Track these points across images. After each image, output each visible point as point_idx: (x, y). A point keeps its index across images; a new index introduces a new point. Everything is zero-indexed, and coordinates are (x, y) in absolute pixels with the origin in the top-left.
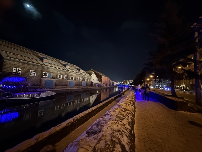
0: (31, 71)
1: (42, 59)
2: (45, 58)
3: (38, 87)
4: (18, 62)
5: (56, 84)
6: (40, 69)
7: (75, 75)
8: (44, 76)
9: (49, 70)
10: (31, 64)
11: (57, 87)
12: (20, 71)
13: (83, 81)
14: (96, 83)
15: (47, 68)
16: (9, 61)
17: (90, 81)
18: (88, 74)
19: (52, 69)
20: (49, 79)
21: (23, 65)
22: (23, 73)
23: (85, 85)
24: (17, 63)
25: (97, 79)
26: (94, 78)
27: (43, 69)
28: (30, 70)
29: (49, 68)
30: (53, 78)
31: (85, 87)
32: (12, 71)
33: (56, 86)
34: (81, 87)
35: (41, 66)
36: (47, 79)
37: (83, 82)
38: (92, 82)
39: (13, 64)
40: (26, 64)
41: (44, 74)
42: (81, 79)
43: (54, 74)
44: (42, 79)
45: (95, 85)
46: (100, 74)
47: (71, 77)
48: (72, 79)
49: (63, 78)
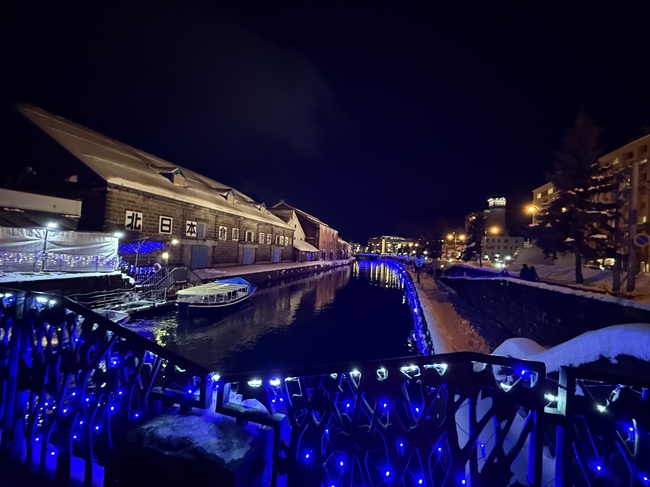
0: (163, 219)
1: (169, 176)
2: (176, 174)
4: (135, 191)
6: (179, 213)
7: (255, 225)
8: (188, 235)
9: (197, 213)
10: (162, 199)
11: (216, 266)
12: (140, 219)
13: (275, 244)
15: (195, 206)
16: (115, 191)
17: (291, 243)
19: (205, 211)
22: (145, 226)
23: (279, 259)
24: (134, 195)
25: (303, 236)
26: (296, 235)
27: (188, 210)
28: (161, 217)
29: (200, 207)
30: (207, 238)
32: (124, 221)
33: (213, 262)
35: (182, 203)
36: (194, 242)
37: (273, 247)
38: (295, 249)
39: (123, 200)
40: (153, 197)
41: (188, 227)
42: (270, 239)
43: (210, 226)
44: (185, 242)
45: (304, 256)
46: (311, 218)
47: (247, 233)
48: (249, 239)
49: (230, 237)
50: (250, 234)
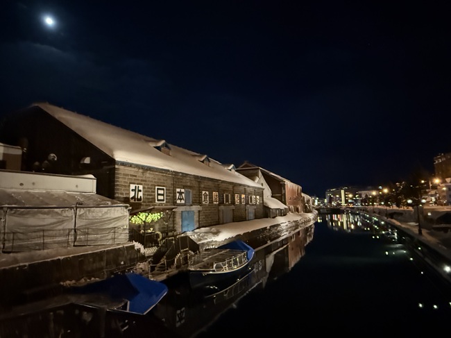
0: (158, 189)
2: (163, 147)
4: (136, 166)
5: (199, 221)
6: (170, 182)
8: (178, 202)
10: (157, 170)
12: (140, 191)
13: (248, 203)
14: (276, 209)
16: (122, 167)
17: (262, 202)
19: (190, 178)
20: (187, 208)
21: (143, 173)
22: (145, 197)
24: (136, 170)
25: (269, 194)
28: (156, 187)
29: (186, 175)
30: (194, 203)
32: (129, 194)
33: (199, 226)
35: (172, 172)
36: (184, 208)
37: (247, 207)
38: (266, 207)
39: (127, 175)
41: (178, 195)
42: (244, 199)
43: (195, 192)
47: (225, 195)
48: (227, 201)
49: (211, 202)
50: (227, 196)
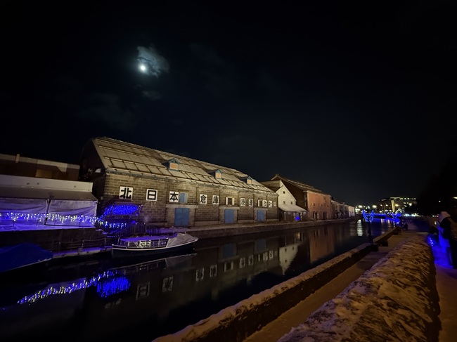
1: (167, 164)
2: (172, 162)
3: (162, 224)
4: (127, 174)
5: (195, 216)
6: (163, 186)
7: (235, 193)
8: (172, 201)
9: (180, 186)
10: (148, 177)
11: (198, 223)
12: (131, 191)
13: (257, 206)
14: (293, 212)
15: (177, 181)
16: (113, 175)
17: (275, 205)
18: (269, 190)
19: (187, 184)
20: (182, 206)
22: (135, 196)
23: (263, 218)
24: (126, 176)
25: (293, 200)
26: (285, 199)
27: (171, 184)
28: (148, 190)
29: (181, 182)
30: (188, 203)
31: (262, 222)
32: (119, 193)
33: (195, 221)
34: (253, 223)
35: (165, 180)
36: (177, 206)
37: (256, 209)
38: (280, 210)
39: (119, 180)
40: (141, 177)
41: (171, 196)
42: (251, 202)
43: (191, 195)
44: (168, 206)
45: (290, 216)
46: (300, 185)
47: (227, 198)
48: (230, 203)
49: (210, 202)
50: (230, 199)
